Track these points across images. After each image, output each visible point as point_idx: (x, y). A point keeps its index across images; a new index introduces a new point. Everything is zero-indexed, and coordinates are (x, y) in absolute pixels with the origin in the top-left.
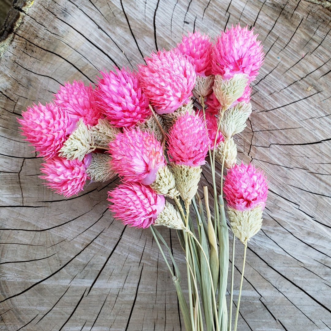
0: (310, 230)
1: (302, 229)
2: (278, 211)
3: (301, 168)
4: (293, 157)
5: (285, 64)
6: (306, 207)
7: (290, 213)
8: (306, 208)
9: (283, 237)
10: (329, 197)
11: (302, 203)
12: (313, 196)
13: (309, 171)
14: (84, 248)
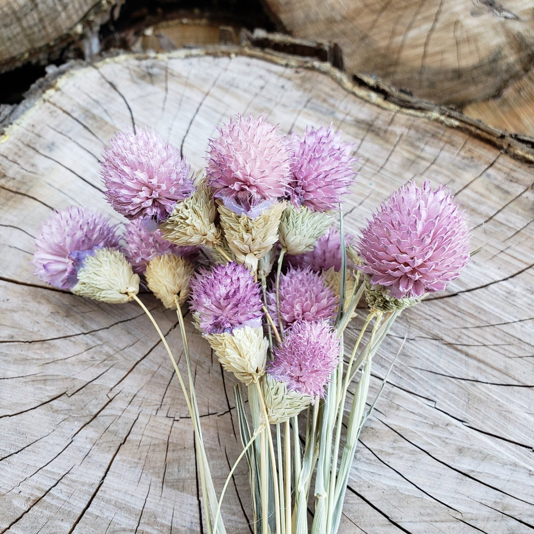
0: (462, 444)
1: (447, 443)
2: (397, 412)
3: (429, 337)
4: (412, 322)
6: (449, 403)
7: (420, 415)
8: (449, 405)
9: (413, 461)
10: (487, 383)
11: (439, 396)
12: (458, 384)
13: (443, 342)
14: (29, 507)
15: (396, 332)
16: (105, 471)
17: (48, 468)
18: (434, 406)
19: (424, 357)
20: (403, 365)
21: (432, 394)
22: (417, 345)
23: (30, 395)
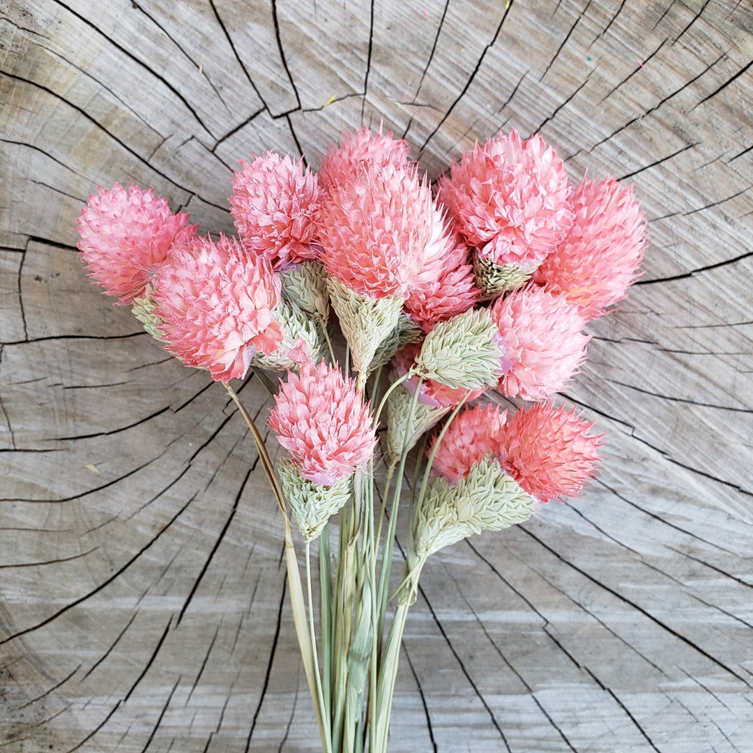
0: (656, 484)
1: (639, 482)
3: (641, 339)
4: (622, 315)
5: (606, 75)
6: (651, 429)
7: (612, 446)
8: (650, 432)
9: (596, 500)
10: (704, 405)
11: (640, 421)
12: (667, 406)
13: (658, 346)
14: (157, 534)
16: (235, 498)
17: (168, 493)
18: (630, 433)
19: (629, 367)
20: (599, 378)
21: (630, 417)
22: (621, 349)
23: (125, 408)
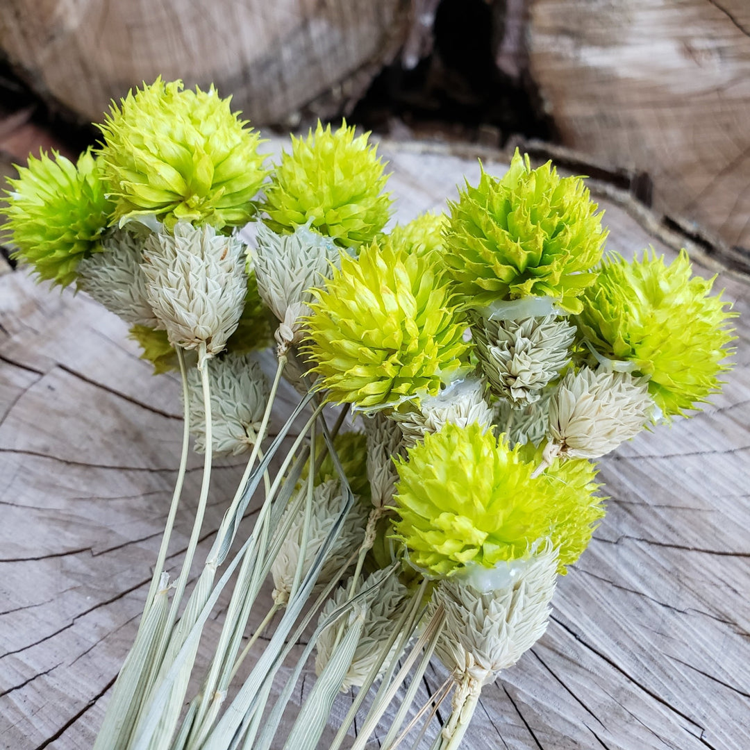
15: (656, 594)
16: (104, 686)
17: (21, 656)
18: (699, 736)
19: (696, 645)
20: (655, 650)
21: (698, 712)
22: (687, 622)
23: (39, 538)
